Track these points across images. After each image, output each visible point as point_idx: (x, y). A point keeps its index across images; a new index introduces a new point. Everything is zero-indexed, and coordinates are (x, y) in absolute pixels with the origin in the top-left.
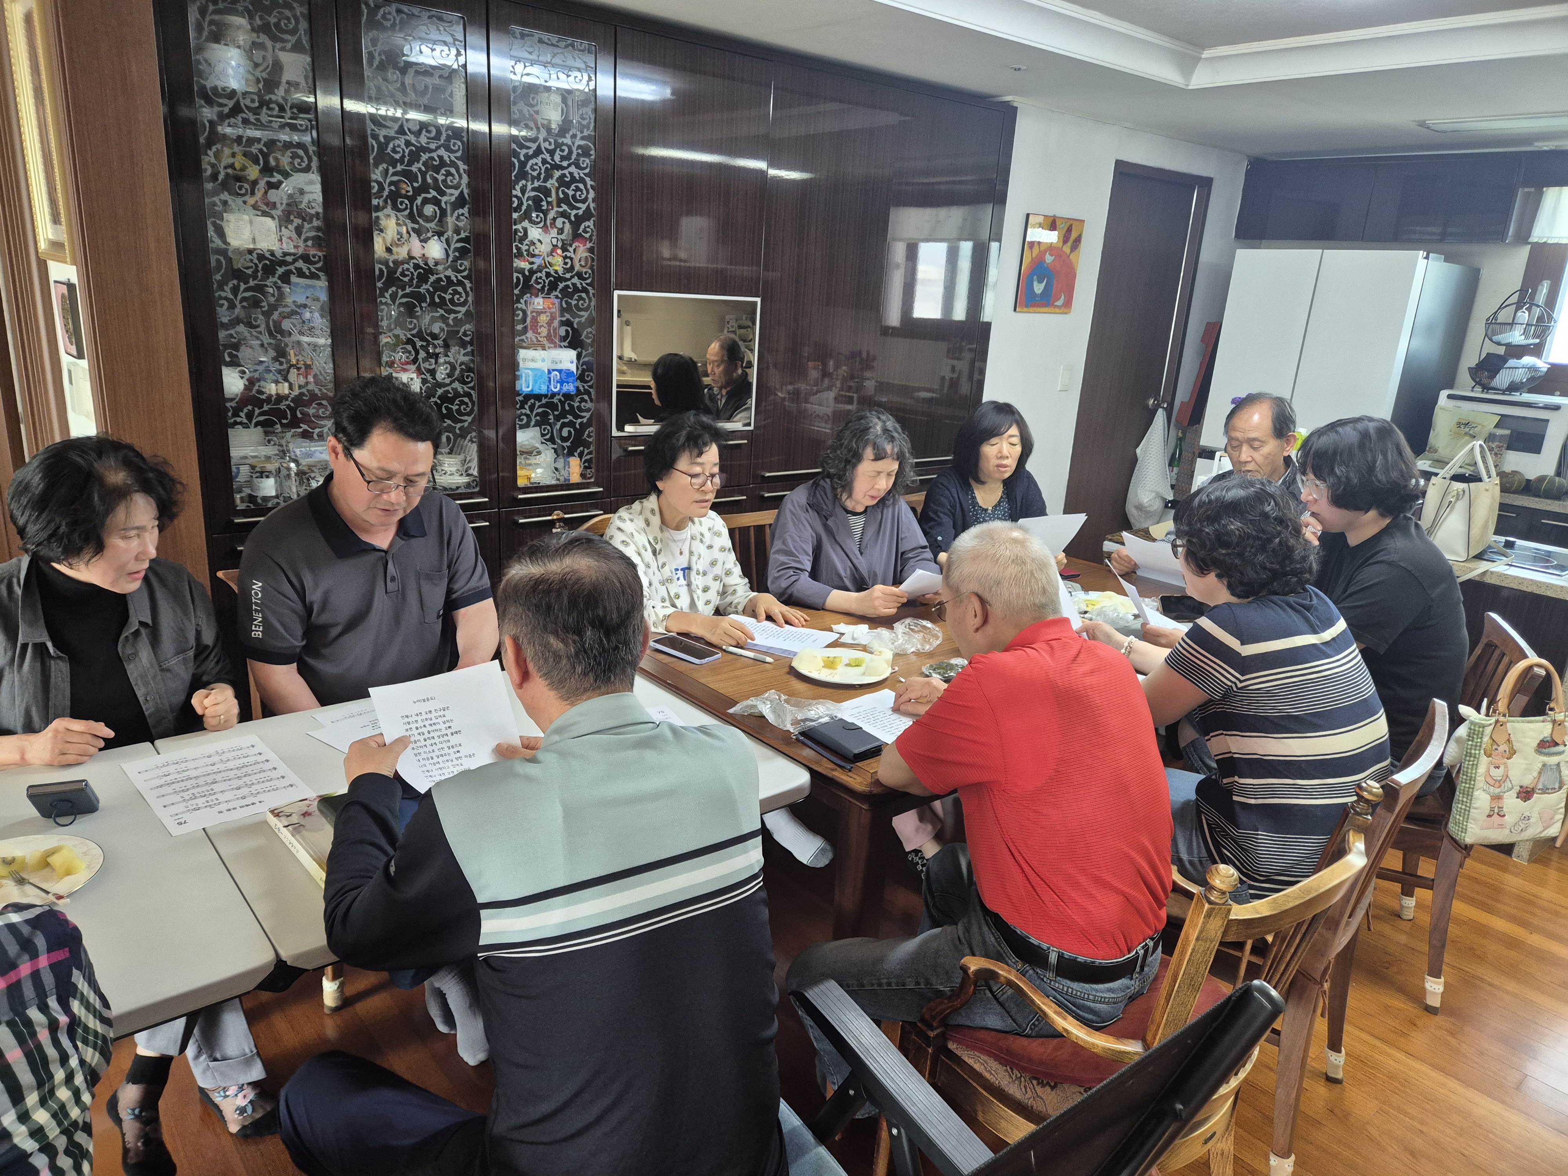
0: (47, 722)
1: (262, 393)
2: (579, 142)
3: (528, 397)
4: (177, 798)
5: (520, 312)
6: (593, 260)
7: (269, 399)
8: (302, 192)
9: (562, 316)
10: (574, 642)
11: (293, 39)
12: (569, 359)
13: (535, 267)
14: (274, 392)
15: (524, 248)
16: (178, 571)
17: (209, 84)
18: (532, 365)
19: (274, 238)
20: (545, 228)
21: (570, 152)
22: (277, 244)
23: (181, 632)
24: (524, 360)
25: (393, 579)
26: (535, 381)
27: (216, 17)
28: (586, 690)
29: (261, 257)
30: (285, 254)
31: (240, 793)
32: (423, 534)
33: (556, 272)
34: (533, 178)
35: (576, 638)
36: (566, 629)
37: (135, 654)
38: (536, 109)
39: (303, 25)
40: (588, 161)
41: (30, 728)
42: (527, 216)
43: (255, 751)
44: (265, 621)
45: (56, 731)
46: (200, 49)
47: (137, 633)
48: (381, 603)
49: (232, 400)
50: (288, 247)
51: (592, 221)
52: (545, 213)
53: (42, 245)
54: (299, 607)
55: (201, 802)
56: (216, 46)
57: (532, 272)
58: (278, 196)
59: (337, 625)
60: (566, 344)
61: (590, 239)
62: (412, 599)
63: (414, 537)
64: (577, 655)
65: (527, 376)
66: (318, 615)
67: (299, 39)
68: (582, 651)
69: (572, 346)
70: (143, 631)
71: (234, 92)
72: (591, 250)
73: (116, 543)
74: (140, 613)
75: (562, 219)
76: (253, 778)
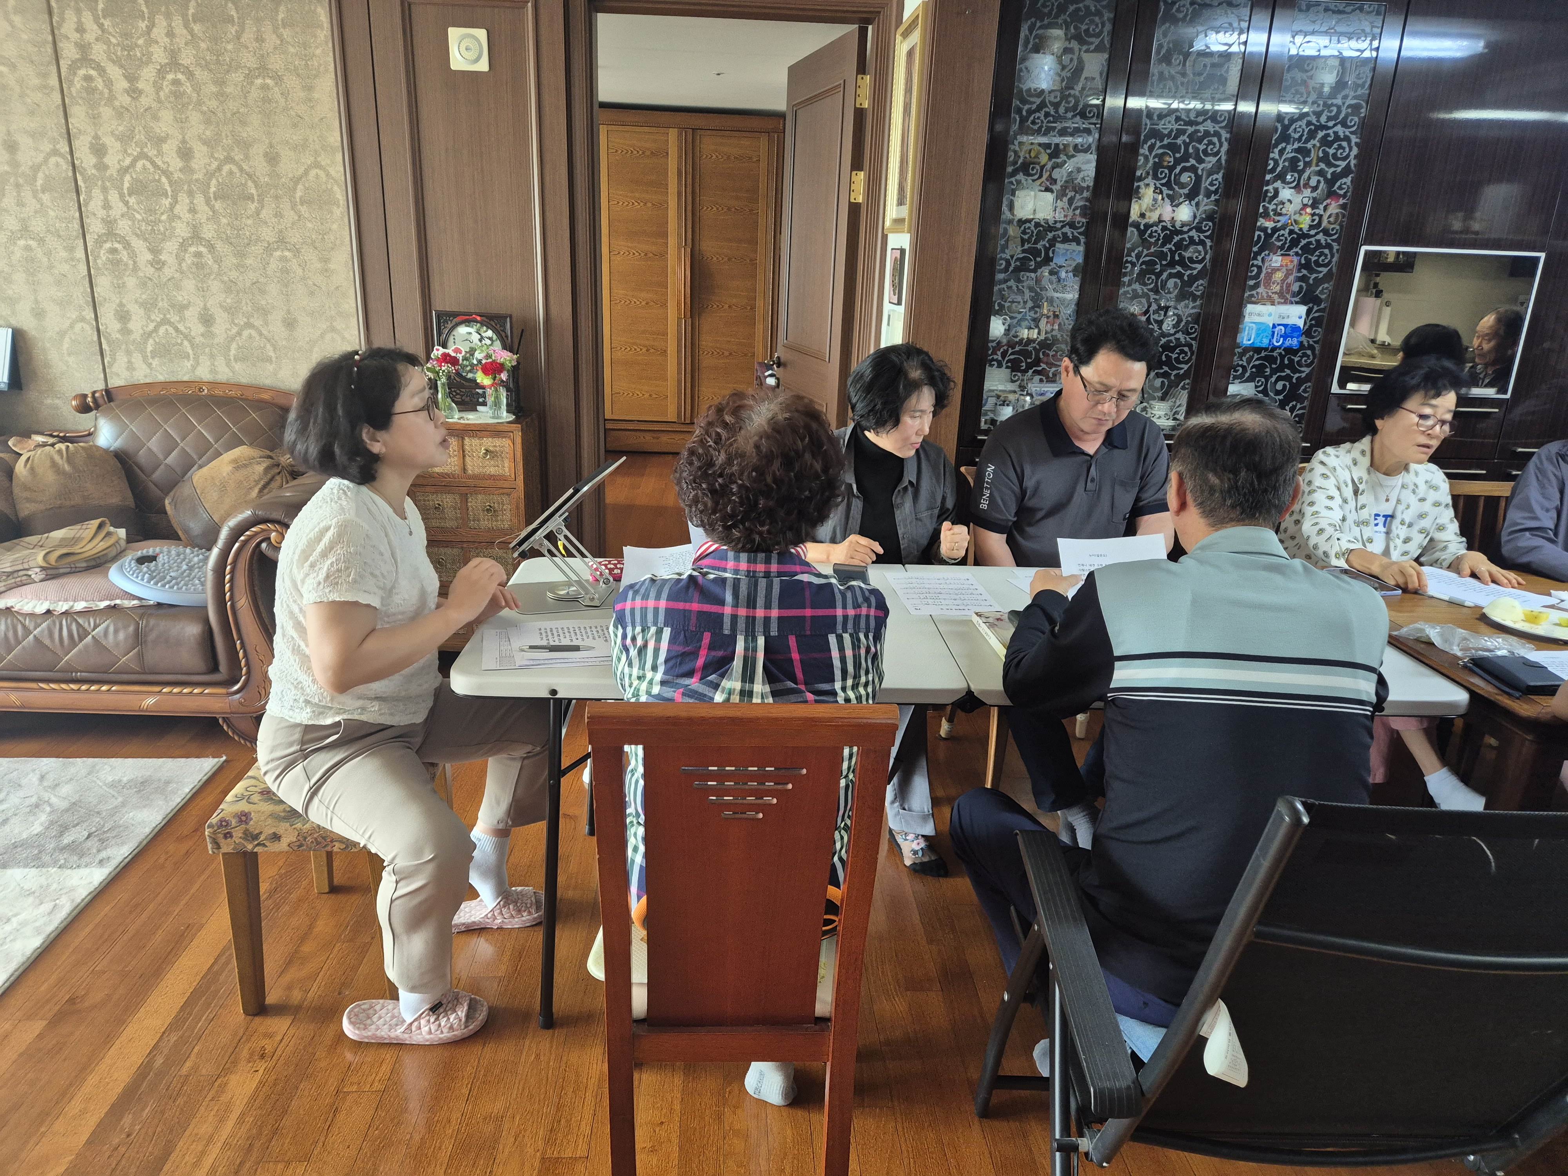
0: (844, 538)
1: (1017, 336)
2: (1350, 101)
3: (1246, 350)
4: (915, 596)
5: (1255, 269)
6: (1344, 216)
7: (1021, 342)
8: (1079, 170)
9: (1299, 271)
10: (1229, 479)
11: (1097, 41)
12: (1298, 314)
13: (1279, 225)
14: (1025, 336)
15: (1271, 207)
16: (939, 451)
17: (1025, 88)
18: (1258, 319)
19: (1050, 208)
20: (1297, 188)
21: (1339, 112)
22: (1052, 214)
23: (933, 495)
24: (1250, 314)
25: (1093, 480)
26: (1257, 335)
27: (1041, 32)
28: (1232, 520)
29: (1037, 225)
30: (1056, 222)
31: (956, 602)
32: (1124, 447)
33: (1301, 229)
34: (1295, 140)
35: (1231, 476)
36: (1224, 469)
37: (902, 504)
38: (1309, 74)
39: (1108, 27)
40: (1356, 119)
41: (833, 541)
42: (1281, 177)
43: (970, 582)
44: (991, 497)
45: (851, 542)
46: (1024, 60)
47: (905, 489)
48: (1080, 497)
49: (993, 341)
50: (1060, 216)
51: (1350, 178)
52: (1301, 173)
53: (888, 224)
54: (1017, 489)
55: (930, 601)
56: (1036, 56)
57: (1275, 230)
58: (1060, 175)
59: (1041, 509)
60: (1297, 299)
61: (1344, 196)
62: (1106, 497)
63: (1116, 447)
64: (1229, 492)
65: (1251, 329)
66: (1030, 499)
67: (1102, 41)
68: (1234, 488)
69: (1302, 302)
70: (909, 488)
71: (1043, 91)
72: (1343, 206)
73: (906, 420)
74: (910, 475)
75: (1317, 178)
76: (966, 597)
